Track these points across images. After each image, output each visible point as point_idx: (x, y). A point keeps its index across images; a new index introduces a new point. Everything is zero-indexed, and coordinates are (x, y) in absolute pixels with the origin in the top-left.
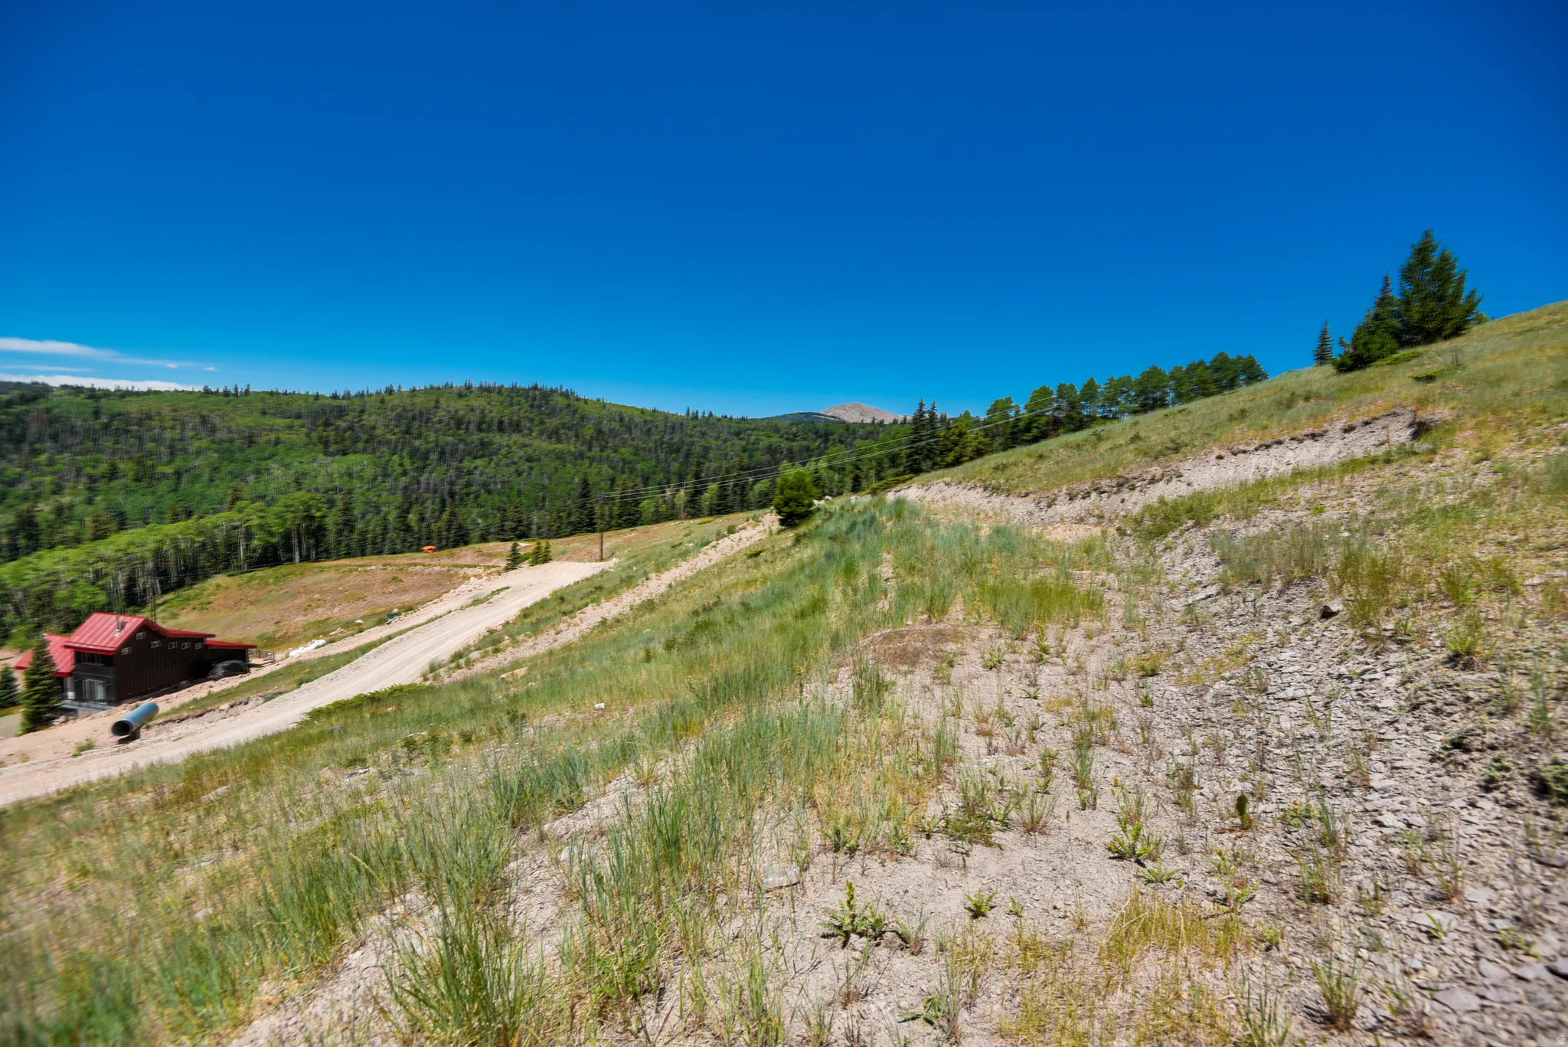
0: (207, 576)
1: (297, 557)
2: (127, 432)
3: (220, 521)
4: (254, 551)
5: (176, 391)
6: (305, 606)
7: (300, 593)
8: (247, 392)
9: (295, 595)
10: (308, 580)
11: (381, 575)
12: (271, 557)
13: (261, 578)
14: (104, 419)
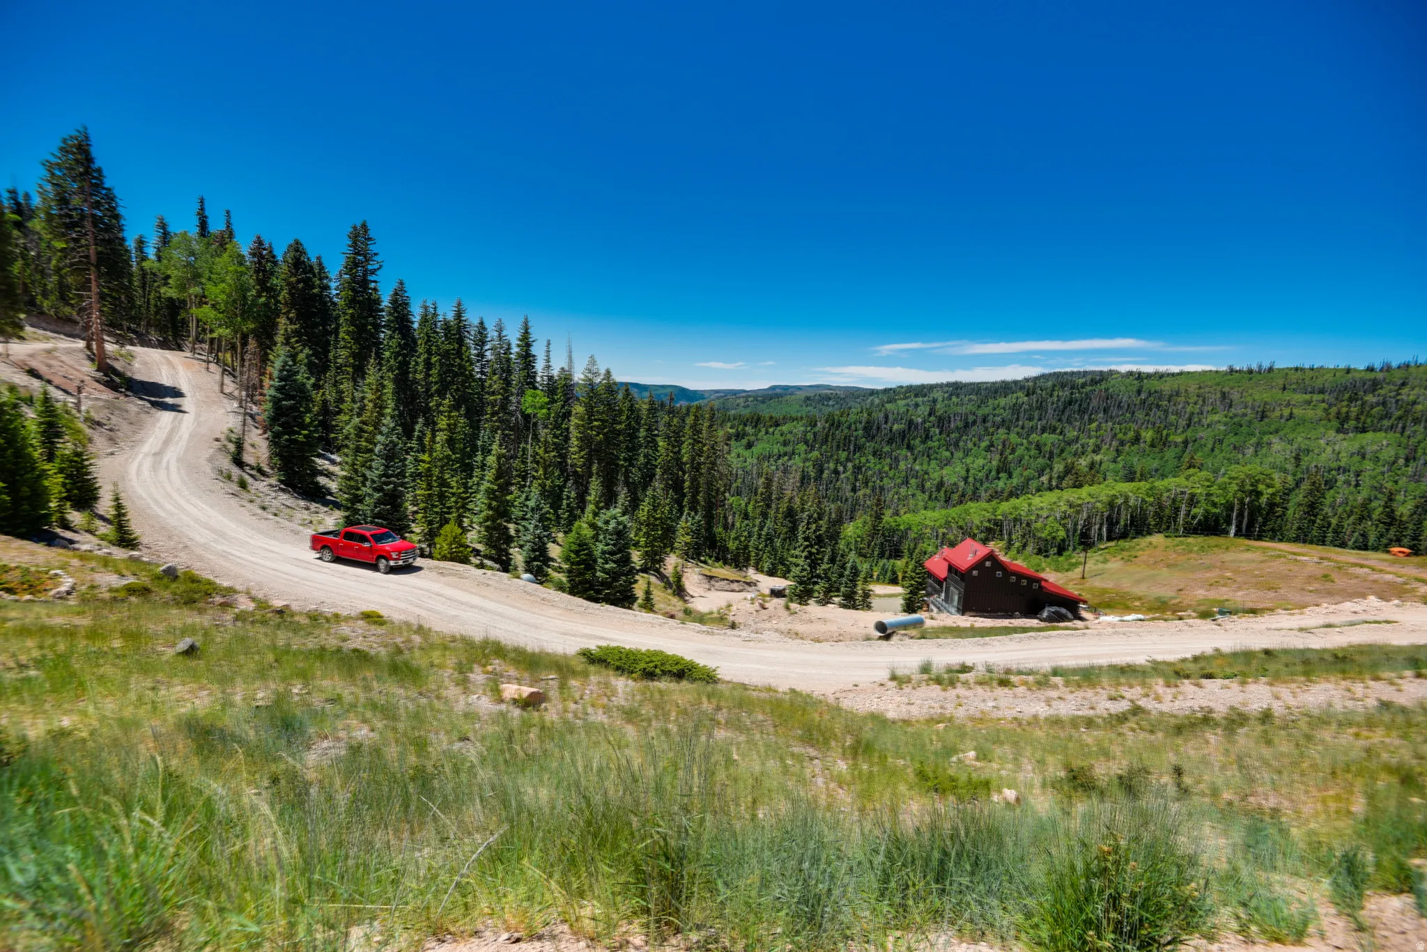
0: (1150, 533)
1: (1233, 530)
2: (1158, 406)
3: (1172, 484)
4: (1194, 517)
5: (1204, 372)
6: (1212, 581)
7: (1215, 567)
8: (1271, 370)
9: (1209, 568)
10: (1229, 557)
11: (1311, 569)
12: (1210, 527)
13: (1188, 545)
14: (1143, 396)
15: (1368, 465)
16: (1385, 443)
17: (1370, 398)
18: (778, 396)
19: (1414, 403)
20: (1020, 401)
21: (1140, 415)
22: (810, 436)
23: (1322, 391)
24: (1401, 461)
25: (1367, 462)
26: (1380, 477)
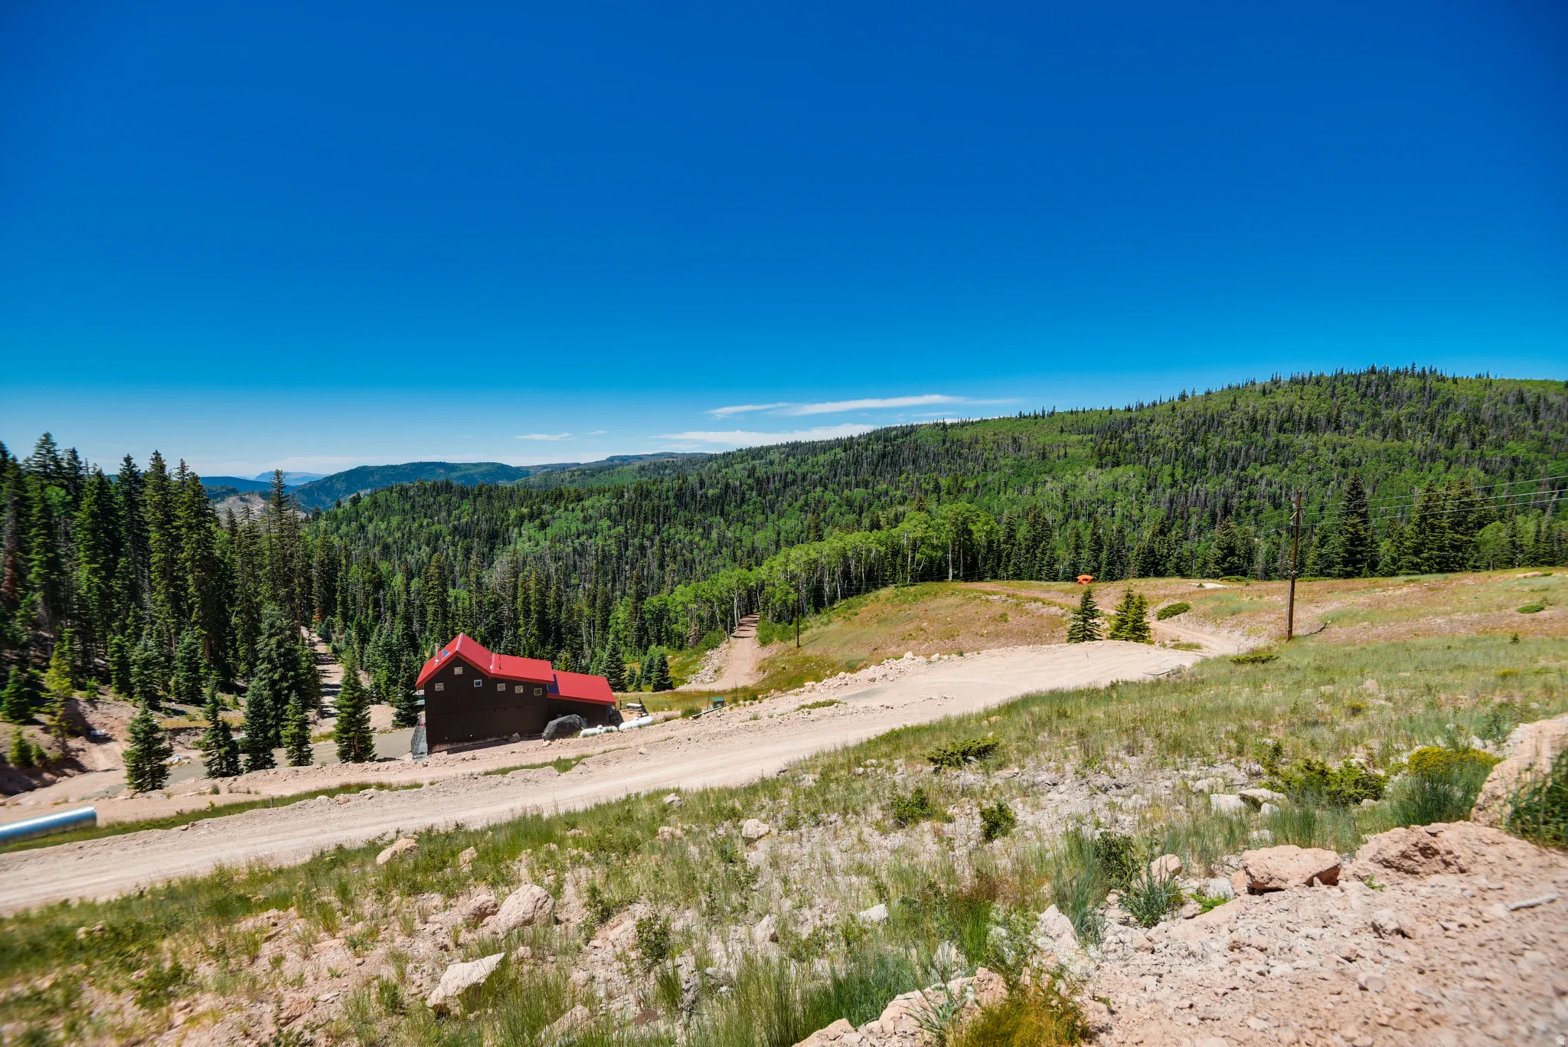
1: (954, 574)
4: (918, 564)
14: (947, 445)
15: (1120, 496)
16: (1132, 474)
17: (1127, 435)
18: (613, 467)
19: (1158, 437)
20: (838, 456)
21: (944, 464)
22: (614, 510)
23: (1091, 432)
24: (1144, 490)
25: (1118, 493)
26: (1129, 506)
